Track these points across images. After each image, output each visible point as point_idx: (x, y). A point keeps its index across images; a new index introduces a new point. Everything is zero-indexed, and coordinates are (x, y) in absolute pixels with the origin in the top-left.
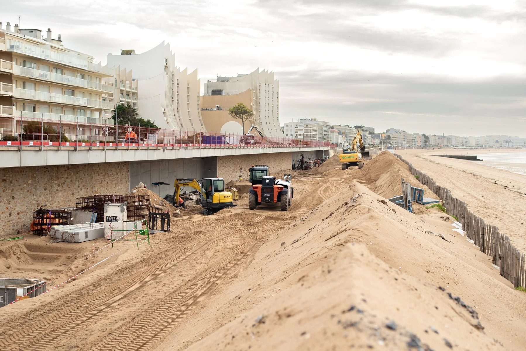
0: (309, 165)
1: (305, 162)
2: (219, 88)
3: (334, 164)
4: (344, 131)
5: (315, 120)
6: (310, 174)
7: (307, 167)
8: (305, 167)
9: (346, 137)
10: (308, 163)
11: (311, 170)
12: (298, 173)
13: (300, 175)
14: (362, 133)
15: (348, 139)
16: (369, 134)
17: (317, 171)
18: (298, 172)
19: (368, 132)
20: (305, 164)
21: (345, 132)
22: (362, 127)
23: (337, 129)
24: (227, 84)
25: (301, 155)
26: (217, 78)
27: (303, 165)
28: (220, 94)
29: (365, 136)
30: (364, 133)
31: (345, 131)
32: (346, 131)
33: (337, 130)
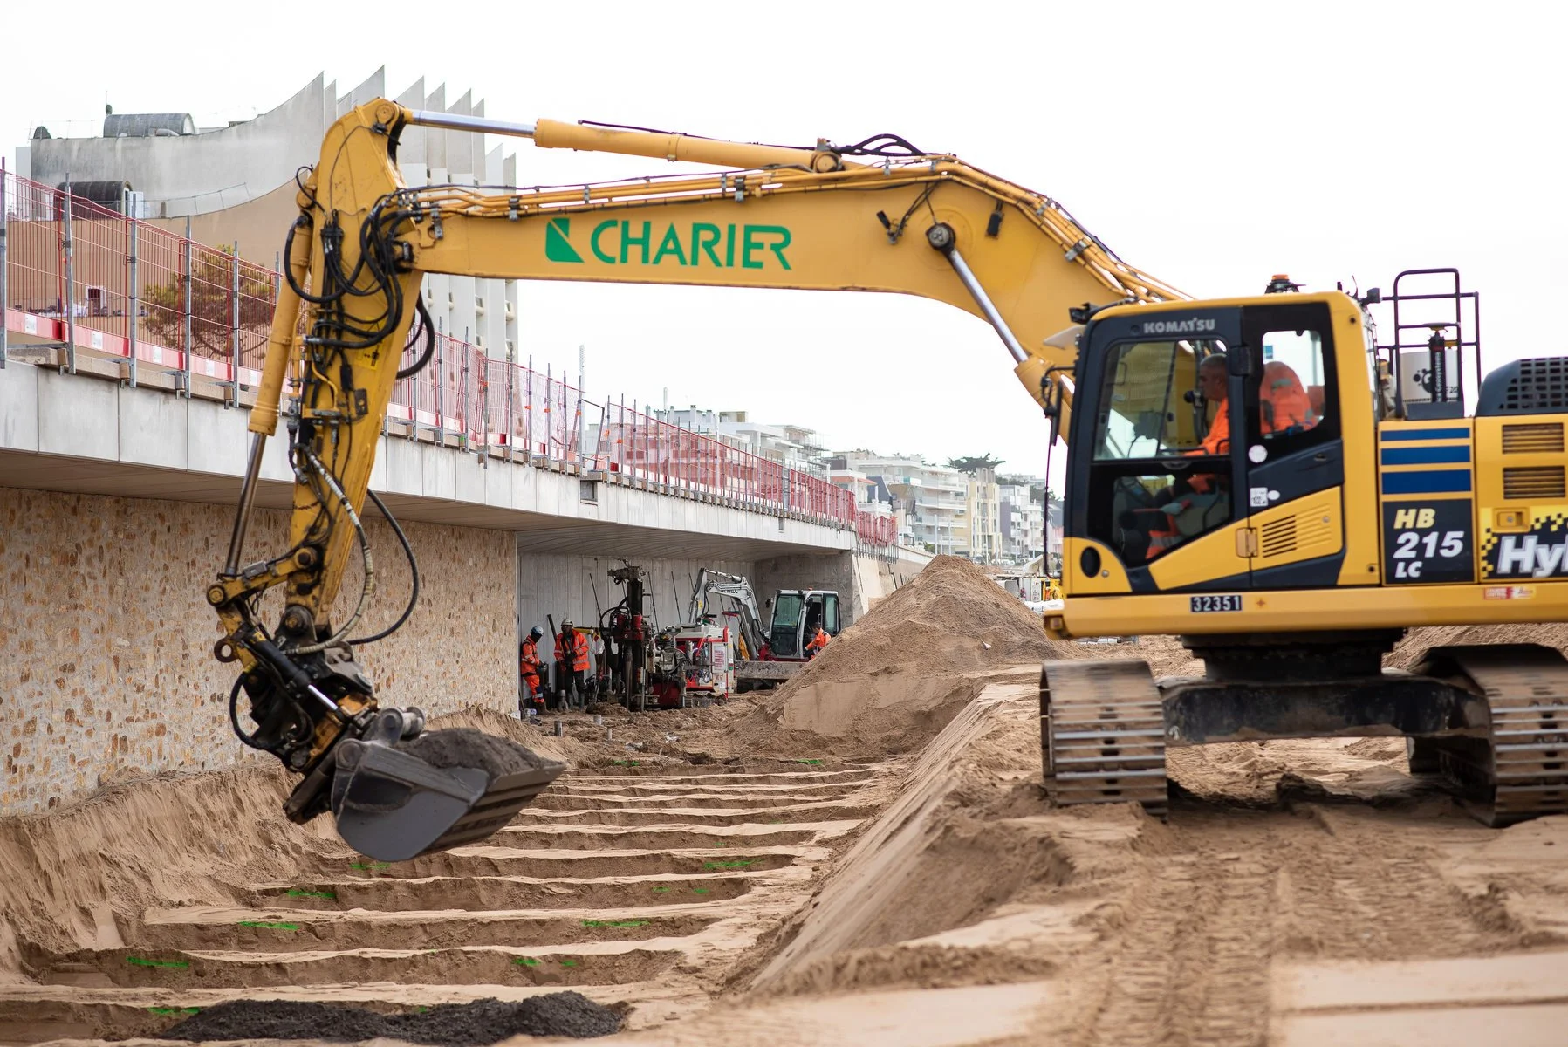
0: (700, 664)
1: (662, 642)
2: (105, 176)
3: (948, 647)
4: (900, 480)
5: (740, 417)
6: (699, 760)
7: (677, 686)
8: (657, 679)
9: (914, 513)
10: (682, 643)
11: (714, 708)
12: (583, 750)
13: (604, 766)
14: (998, 494)
15: (924, 523)
16: (1031, 501)
17: (771, 719)
18: (582, 738)
19: (1026, 491)
20: (660, 660)
21: (906, 486)
22: (994, 464)
23: (862, 468)
24: (163, 149)
25: (618, 577)
26: (104, 115)
27: (638, 663)
28: (113, 214)
29: (1015, 509)
30: (1008, 492)
31: (907, 480)
32: (915, 482)
33: (863, 476)
